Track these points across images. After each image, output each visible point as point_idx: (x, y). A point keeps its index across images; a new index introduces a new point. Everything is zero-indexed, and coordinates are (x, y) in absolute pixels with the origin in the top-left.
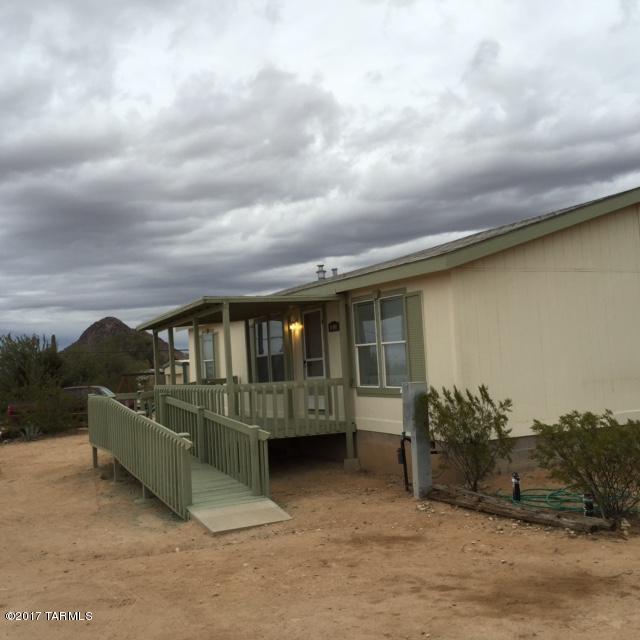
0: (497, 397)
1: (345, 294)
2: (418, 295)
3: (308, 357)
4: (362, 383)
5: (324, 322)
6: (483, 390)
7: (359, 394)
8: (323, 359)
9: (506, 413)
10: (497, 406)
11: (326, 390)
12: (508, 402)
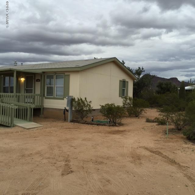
0: (88, 100)
1: (44, 72)
2: (69, 75)
3: (27, 88)
4: (47, 96)
5: (35, 79)
6: (86, 98)
7: (45, 98)
8: (33, 89)
9: (90, 104)
10: (88, 102)
11: (33, 97)
12: (91, 102)
